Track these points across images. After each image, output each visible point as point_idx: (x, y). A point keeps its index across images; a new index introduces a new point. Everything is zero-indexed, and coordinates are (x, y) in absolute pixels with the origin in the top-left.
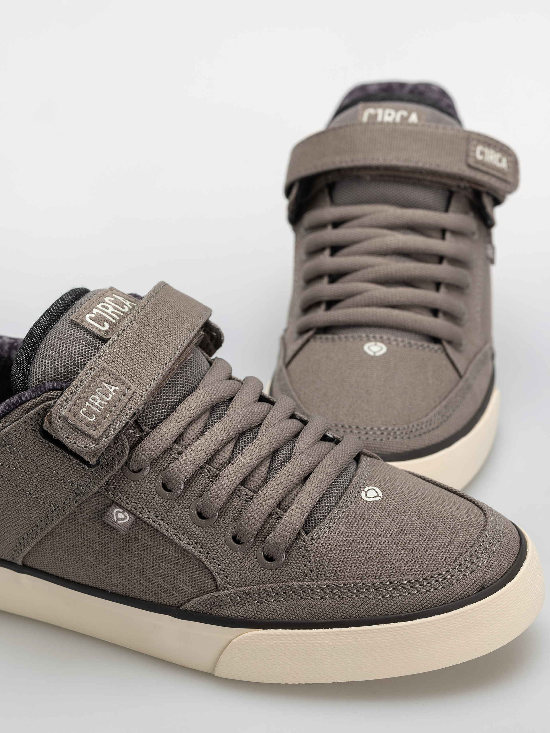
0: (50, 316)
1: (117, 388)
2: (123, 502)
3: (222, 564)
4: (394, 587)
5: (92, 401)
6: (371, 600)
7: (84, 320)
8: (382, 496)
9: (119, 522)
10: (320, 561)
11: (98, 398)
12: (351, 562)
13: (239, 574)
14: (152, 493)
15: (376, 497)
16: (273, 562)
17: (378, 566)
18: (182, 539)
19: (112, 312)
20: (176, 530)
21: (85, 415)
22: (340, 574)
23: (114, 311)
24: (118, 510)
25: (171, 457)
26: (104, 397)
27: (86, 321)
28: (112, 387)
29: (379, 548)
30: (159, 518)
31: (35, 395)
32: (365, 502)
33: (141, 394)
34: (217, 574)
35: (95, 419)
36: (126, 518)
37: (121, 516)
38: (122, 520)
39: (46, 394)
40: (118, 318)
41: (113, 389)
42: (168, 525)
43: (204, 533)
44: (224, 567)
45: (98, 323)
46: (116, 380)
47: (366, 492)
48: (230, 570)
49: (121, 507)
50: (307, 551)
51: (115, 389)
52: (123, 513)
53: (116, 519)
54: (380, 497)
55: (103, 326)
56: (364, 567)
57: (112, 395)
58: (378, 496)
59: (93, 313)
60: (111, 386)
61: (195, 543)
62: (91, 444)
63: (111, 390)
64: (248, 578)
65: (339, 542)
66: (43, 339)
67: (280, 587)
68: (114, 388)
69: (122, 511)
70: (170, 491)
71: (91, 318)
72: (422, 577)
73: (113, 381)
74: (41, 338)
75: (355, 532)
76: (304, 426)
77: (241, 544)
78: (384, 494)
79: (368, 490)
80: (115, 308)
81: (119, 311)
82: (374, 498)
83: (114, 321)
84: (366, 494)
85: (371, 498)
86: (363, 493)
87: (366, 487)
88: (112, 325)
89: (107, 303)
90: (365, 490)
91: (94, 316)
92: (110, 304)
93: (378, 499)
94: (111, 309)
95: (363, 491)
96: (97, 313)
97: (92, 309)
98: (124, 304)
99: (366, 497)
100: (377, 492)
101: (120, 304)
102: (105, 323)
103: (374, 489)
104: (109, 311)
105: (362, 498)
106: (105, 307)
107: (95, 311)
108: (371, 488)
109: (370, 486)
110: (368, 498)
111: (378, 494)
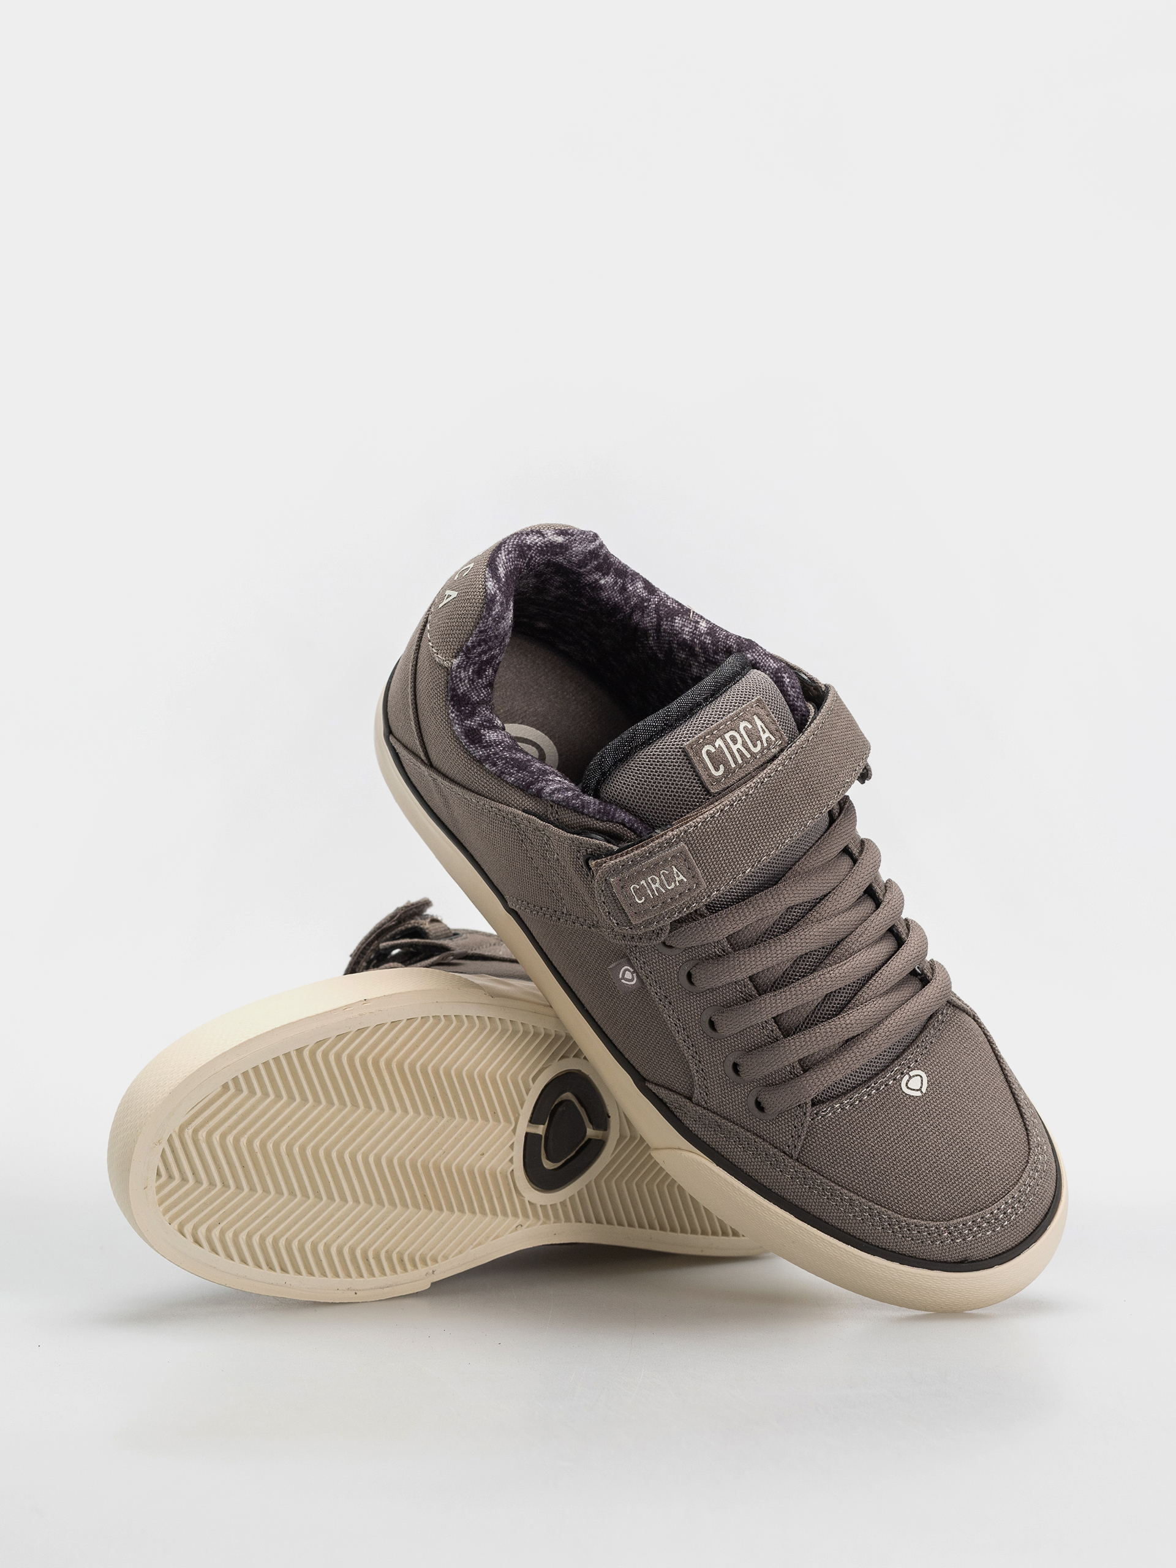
0: (667, 720)
1: (685, 880)
2: (637, 964)
3: (708, 1081)
4: (871, 1214)
5: (650, 881)
6: (840, 1211)
7: (698, 753)
8: (924, 1092)
9: (623, 981)
10: (810, 1142)
11: (658, 881)
12: (842, 1163)
13: (721, 1100)
14: (672, 974)
15: (917, 1090)
16: (761, 1114)
17: (868, 1183)
18: (680, 1033)
19: (739, 750)
20: (679, 1020)
21: (634, 892)
22: (823, 1168)
23: (742, 749)
24: (629, 968)
25: (713, 950)
26: (665, 883)
27: (701, 756)
28: (681, 875)
29: (881, 1163)
30: (668, 1000)
31: (599, 818)
32: (900, 1092)
33: (709, 893)
34: (698, 1086)
35: (642, 903)
36: (632, 980)
37: (628, 975)
38: (627, 981)
39: (611, 824)
40: (740, 762)
41: (680, 879)
42: (673, 1011)
43: (706, 1042)
44: (709, 1085)
45: (713, 764)
46: (689, 869)
47: (910, 1077)
48: (713, 1091)
49: (632, 967)
50: (802, 1124)
51: (682, 880)
52: (632, 973)
53: (620, 977)
54: (922, 1092)
55: (717, 769)
56: (851, 1175)
57: (676, 885)
58: (920, 1090)
59: (714, 746)
60: (679, 873)
61: (692, 1045)
62: (625, 924)
63: (677, 878)
64: (728, 1110)
65: (843, 1133)
66: (644, 747)
67: (755, 1142)
68: (681, 877)
69: (632, 970)
70: (692, 983)
71: (708, 753)
72: (905, 1221)
73: (684, 869)
74: (642, 745)
75: (866, 1130)
76: (896, 952)
77: (738, 1075)
78: (929, 1089)
79: (914, 1076)
80: (744, 744)
81: (748, 749)
82: (914, 1090)
83: (733, 765)
84: (908, 1081)
85: (911, 1089)
86: (907, 1077)
87: (914, 1069)
88: (728, 771)
89: (739, 732)
90: (912, 1074)
91: (713, 750)
92: (741, 736)
93: (918, 1094)
94: (739, 745)
95: (908, 1074)
96: (720, 746)
97: (717, 738)
98: (760, 739)
99: (907, 1085)
100: (922, 1083)
101: (754, 737)
102: (721, 766)
103: (921, 1077)
104: (734, 748)
105: (900, 1084)
106: (734, 740)
107: (719, 742)
108: (919, 1075)
109: (920, 1071)
110: (908, 1088)
111: (921, 1087)
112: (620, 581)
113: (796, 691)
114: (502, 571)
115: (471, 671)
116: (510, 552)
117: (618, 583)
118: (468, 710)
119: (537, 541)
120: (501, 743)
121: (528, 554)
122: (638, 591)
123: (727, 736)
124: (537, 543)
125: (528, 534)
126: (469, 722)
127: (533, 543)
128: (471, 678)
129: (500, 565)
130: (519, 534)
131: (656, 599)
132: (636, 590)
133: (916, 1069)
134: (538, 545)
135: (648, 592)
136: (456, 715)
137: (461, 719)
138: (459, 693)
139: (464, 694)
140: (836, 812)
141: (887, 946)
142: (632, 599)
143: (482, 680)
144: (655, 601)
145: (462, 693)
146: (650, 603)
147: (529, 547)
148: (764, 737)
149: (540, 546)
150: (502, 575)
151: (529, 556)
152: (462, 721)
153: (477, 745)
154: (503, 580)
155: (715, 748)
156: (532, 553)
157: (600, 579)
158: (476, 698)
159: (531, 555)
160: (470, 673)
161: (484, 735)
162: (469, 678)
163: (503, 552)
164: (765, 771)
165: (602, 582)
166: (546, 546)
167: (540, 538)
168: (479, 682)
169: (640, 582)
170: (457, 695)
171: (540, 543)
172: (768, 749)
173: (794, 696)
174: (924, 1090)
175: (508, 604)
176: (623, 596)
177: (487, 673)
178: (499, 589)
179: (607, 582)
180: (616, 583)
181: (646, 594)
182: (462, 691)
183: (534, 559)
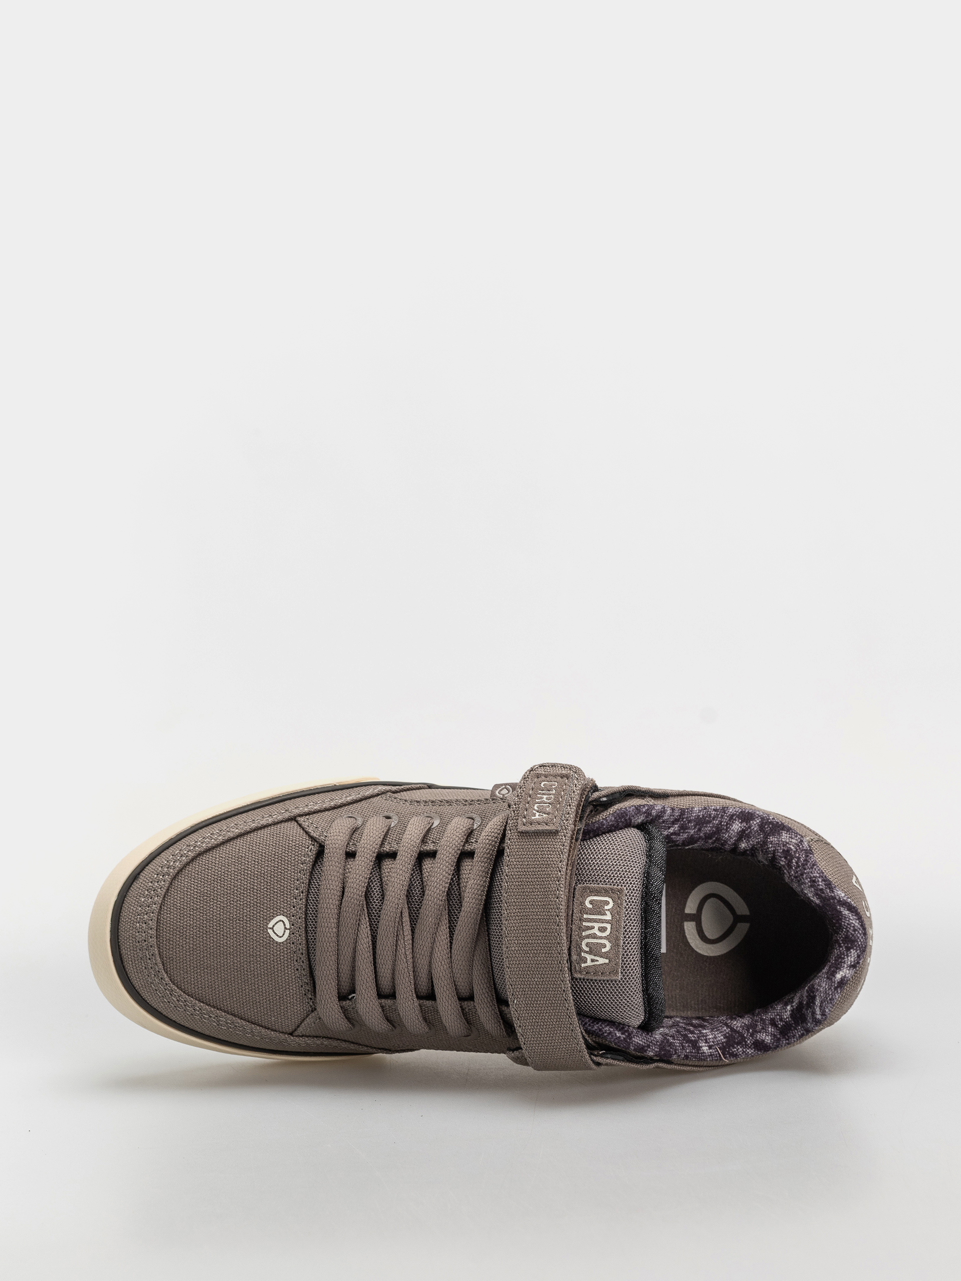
1: (533, 818)
15: (274, 926)
23: (592, 932)
28: (539, 817)
32: (282, 912)
47: (286, 928)
51: (535, 816)
54: (270, 928)
55: (591, 902)
58: (272, 928)
59: (609, 910)
63: (538, 813)
71: (607, 903)
76: (377, 985)
77: (384, 817)
78: (268, 935)
79: (285, 932)
80: (594, 936)
81: (588, 937)
82: (276, 924)
83: (585, 916)
84: (285, 925)
85: (277, 922)
86: (288, 926)
87: (289, 936)
88: (584, 910)
89: (605, 938)
90: (288, 932)
91: (606, 907)
92: (601, 938)
93: (270, 925)
94: (596, 931)
95: (289, 929)
96: (605, 914)
97: (612, 916)
98: (590, 953)
99: (283, 921)
100: (276, 934)
101: (595, 950)
102: (591, 906)
103: (280, 937)
104: (596, 925)
105: (287, 917)
106: (602, 929)
107: (608, 917)
108: (282, 936)
109: (285, 939)
110: (280, 921)
111: (273, 931)
112: (780, 1024)
113: (605, 1033)
114: (846, 912)
115: (792, 848)
116: (855, 930)
117: (780, 1021)
118: (767, 828)
119: (849, 958)
120: (727, 828)
121: (844, 944)
122: (764, 1034)
123: (608, 926)
124: (847, 957)
125: (859, 956)
126: (758, 821)
127: (850, 954)
128: (787, 845)
129: (850, 915)
130: (864, 950)
131: (749, 1042)
132: (766, 1032)
133: (289, 938)
134: (846, 957)
135: (758, 1040)
136: (770, 819)
137: (764, 820)
138: (783, 832)
139: (779, 834)
140: (504, 1008)
141: (385, 983)
142: (761, 1024)
143: (780, 853)
144: (748, 1040)
145: (782, 833)
146: (749, 1034)
147: (848, 949)
148: (589, 957)
149: (844, 958)
150: (842, 909)
151: (842, 945)
152: (761, 818)
153: (738, 813)
154: (838, 907)
155: (606, 910)
156: (843, 949)
157: (792, 1006)
158: (771, 840)
159: (842, 947)
160: (791, 846)
161: (741, 823)
162: (788, 843)
163: (859, 926)
164: (565, 938)
165: (789, 1008)
166: (841, 962)
167: (849, 963)
168: (780, 849)
169: (769, 1042)
170: (783, 829)
171: (846, 959)
172: (579, 955)
173: (603, 1028)
174: (270, 931)
175: (820, 897)
176: (768, 1020)
177: (783, 859)
178: (834, 898)
179: (786, 1012)
180: (781, 1020)
181: (758, 1038)
182: (783, 834)
183: (838, 948)
